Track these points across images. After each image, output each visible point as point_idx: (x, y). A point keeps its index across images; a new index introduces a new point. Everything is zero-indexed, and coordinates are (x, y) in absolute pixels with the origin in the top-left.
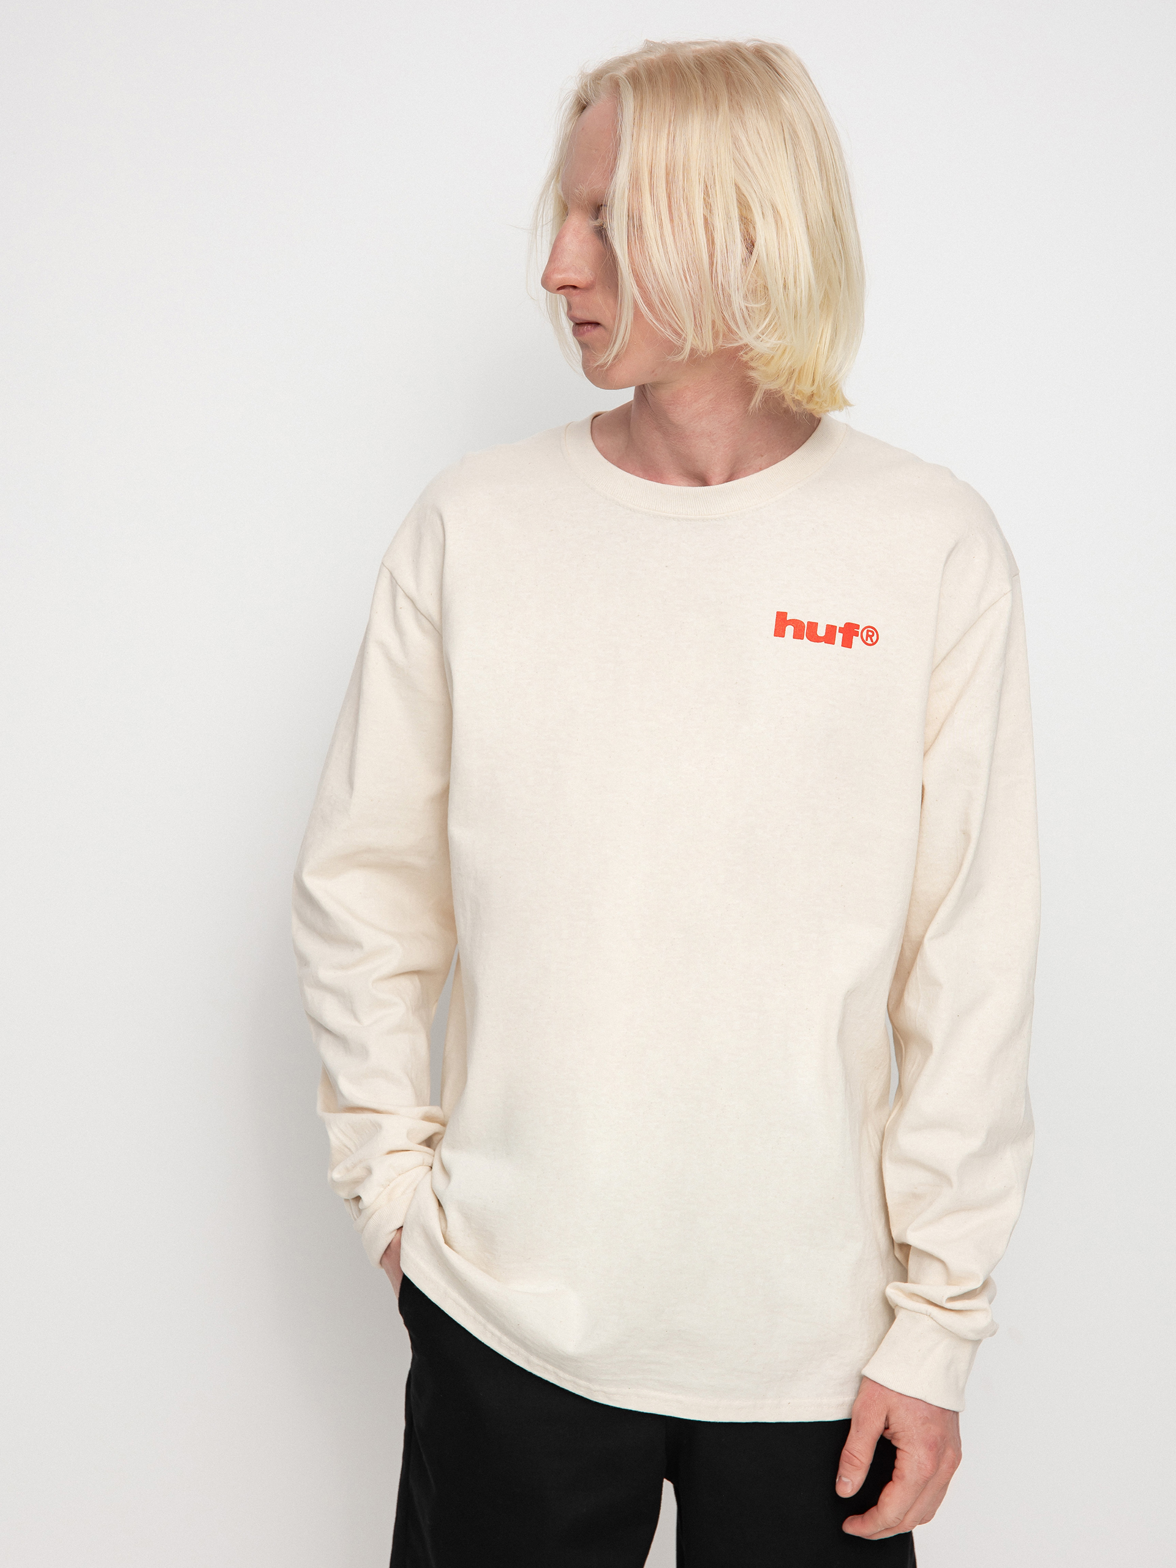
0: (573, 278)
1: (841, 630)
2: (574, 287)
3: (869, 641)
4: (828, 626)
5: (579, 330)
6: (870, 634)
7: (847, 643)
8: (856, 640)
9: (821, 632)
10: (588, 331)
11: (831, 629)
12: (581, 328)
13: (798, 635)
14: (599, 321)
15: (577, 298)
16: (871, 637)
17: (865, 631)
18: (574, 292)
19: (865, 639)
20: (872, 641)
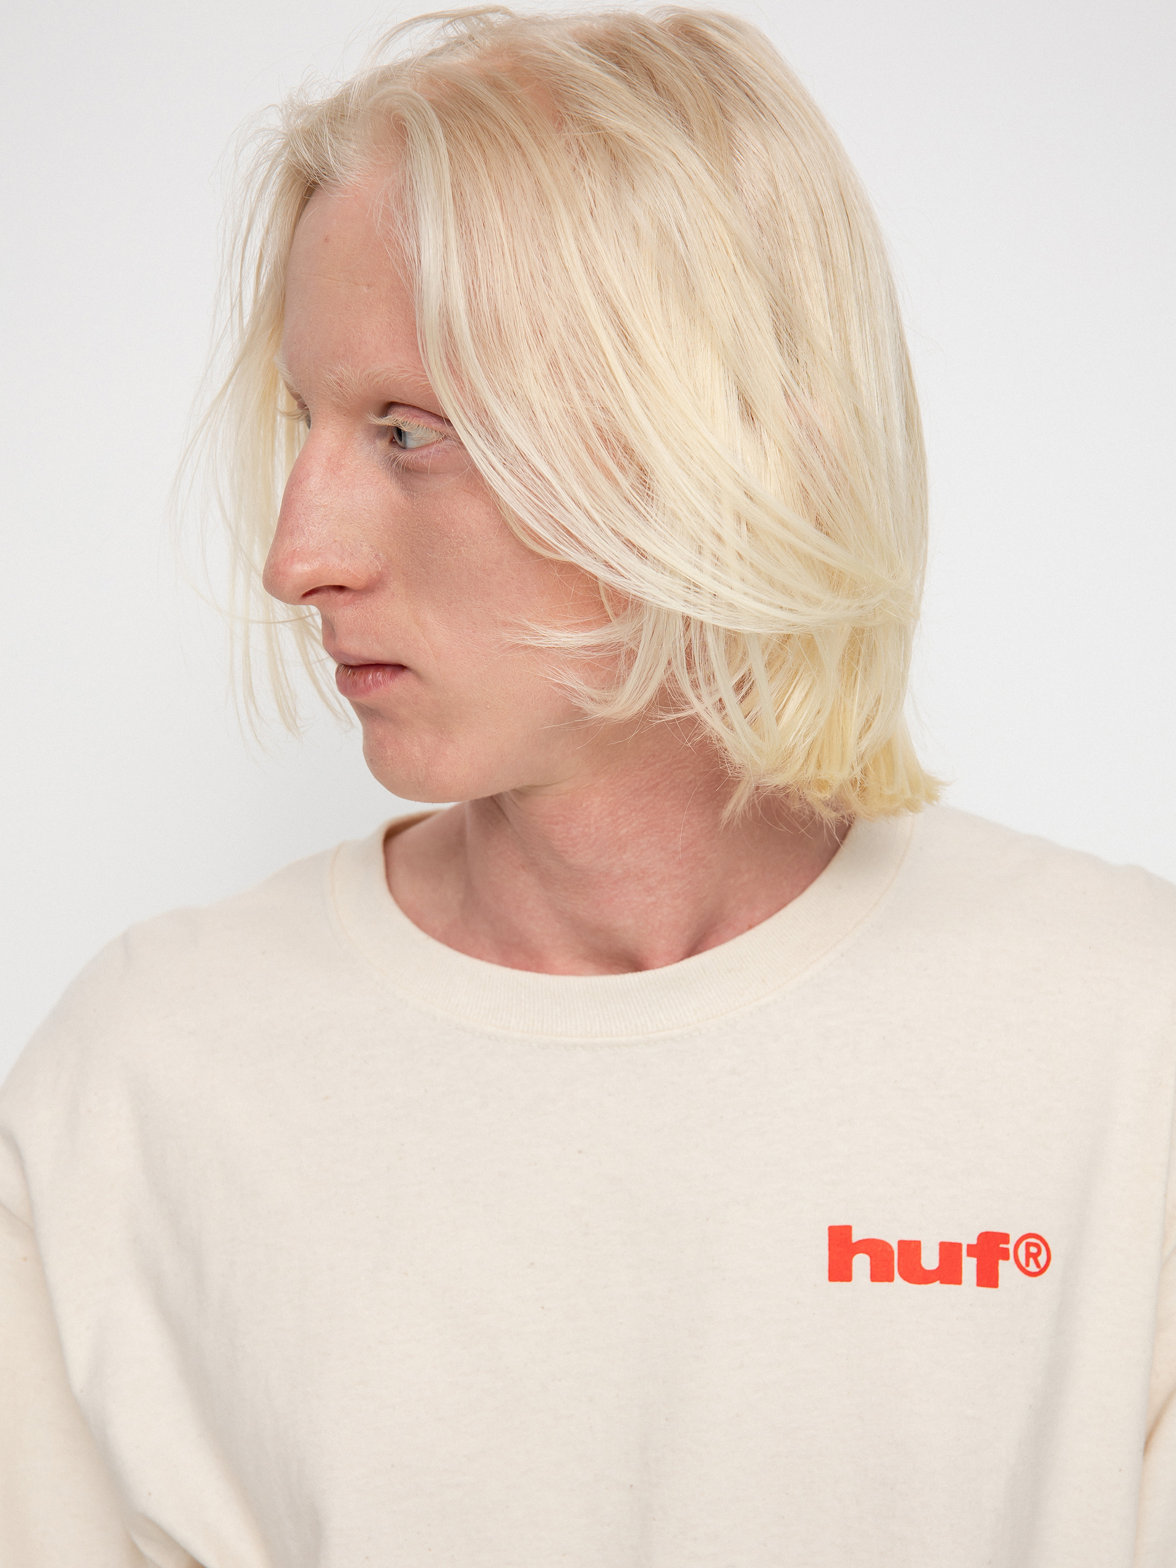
0: (339, 569)
1: (972, 1251)
2: (341, 588)
3: (1032, 1268)
4: (943, 1245)
5: (355, 684)
6: (1033, 1250)
7: (988, 1278)
8: (1006, 1269)
9: (930, 1260)
10: (377, 684)
11: (950, 1252)
12: (359, 678)
13: (881, 1273)
14: (404, 662)
15: (347, 613)
16: (1035, 1256)
17: (1022, 1247)
18: (341, 597)
19: (1022, 1259)
20: (1038, 1265)
